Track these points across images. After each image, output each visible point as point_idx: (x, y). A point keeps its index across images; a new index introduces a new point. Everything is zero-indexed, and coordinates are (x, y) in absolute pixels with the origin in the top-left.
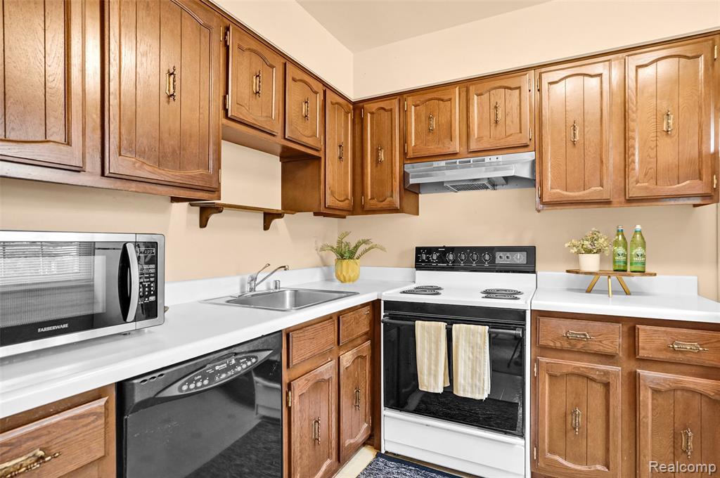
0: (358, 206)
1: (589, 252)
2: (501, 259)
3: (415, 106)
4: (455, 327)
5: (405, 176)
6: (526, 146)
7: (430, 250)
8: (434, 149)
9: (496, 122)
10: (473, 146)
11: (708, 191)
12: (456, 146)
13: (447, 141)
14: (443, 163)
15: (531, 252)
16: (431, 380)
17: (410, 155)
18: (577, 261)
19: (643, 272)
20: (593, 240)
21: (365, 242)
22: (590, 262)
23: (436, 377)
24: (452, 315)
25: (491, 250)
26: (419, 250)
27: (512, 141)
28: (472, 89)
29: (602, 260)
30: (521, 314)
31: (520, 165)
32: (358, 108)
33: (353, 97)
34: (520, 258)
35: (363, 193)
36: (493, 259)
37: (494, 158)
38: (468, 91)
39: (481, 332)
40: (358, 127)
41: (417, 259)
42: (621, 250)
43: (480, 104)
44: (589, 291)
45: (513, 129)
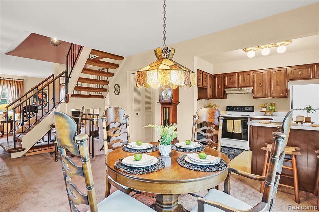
0: (214, 97)
1: (264, 107)
2: (246, 109)
3: (227, 77)
4: (235, 121)
5: (225, 92)
6: (251, 86)
7: (230, 107)
8: (231, 86)
9: (245, 81)
10: (240, 86)
11: (285, 96)
12: (236, 85)
13: (234, 84)
14: (233, 89)
15: (253, 107)
16: (230, 130)
17: (226, 87)
18: (262, 109)
19: (274, 111)
20: (265, 105)
21: (215, 105)
22: (264, 109)
23: (231, 130)
24: (234, 118)
25: (244, 107)
26: (227, 107)
27: (248, 85)
28: (240, 74)
29: (267, 109)
30: (247, 118)
31: (250, 90)
32: (214, 76)
33: (213, 74)
34: (250, 109)
35: (215, 95)
36: (244, 109)
37: (244, 88)
38: (239, 74)
39: (240, 121)
40: (214, 80)
41: (227, 109)
42: (271, 107)
43: (241, 77)
44: (264, 115)
45: (248, 83)
